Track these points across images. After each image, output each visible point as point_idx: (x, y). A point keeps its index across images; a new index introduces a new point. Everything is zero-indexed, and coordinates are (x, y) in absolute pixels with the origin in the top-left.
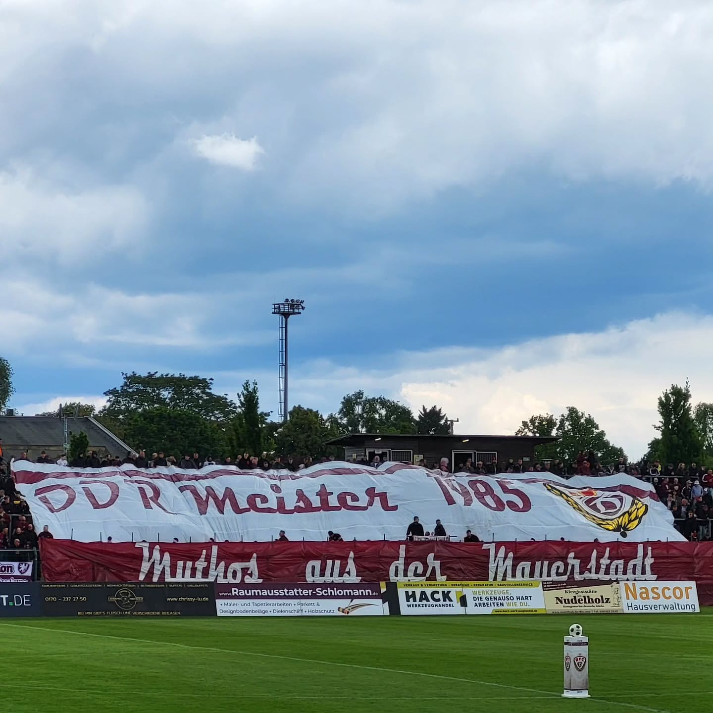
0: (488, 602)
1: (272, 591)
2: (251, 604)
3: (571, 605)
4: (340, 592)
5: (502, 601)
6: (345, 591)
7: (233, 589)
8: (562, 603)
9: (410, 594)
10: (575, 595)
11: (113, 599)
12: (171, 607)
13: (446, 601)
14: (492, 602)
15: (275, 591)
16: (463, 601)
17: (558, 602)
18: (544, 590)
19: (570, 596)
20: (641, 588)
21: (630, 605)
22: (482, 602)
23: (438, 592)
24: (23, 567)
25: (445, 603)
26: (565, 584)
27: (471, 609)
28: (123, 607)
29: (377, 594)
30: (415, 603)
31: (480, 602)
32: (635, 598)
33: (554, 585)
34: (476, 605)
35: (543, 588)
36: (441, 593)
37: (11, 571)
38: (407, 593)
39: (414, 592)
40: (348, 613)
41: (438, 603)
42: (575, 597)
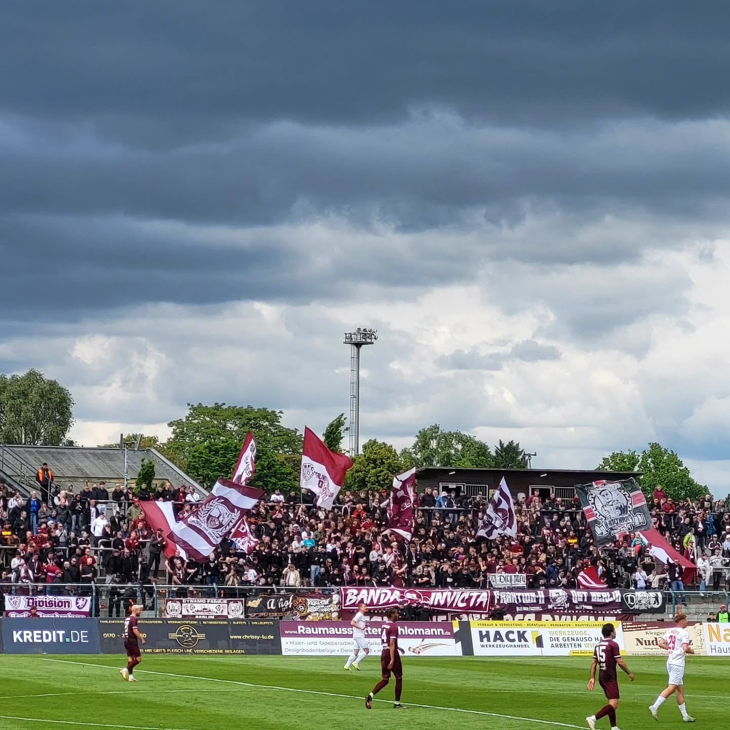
0: (565, 642)
1: (340, 629)
2: (318, 643)
3: (652, 646)
4: (411, 632)
5: (579, 642)
6: (416, 630)
7: (299, 627)
8: (642, 644)
9: (484, 633)
10: (656, 636)
11: (173, 636)
12: (235, 645)
13: (521, 641)
14: (569, 643)
15: (343, 629)
16: (539, 642)
17: (639, 643)
18: (624, 631)
19: (651, 638)
20: (725, 630)
21: (713, 647)
22: (558, 643)
23: (513, 632)
24: (81, 602)
25: (520, 643)
26: (646, 625)
27: (548, 650)
28: (185, 645)
29: (449, 633)
30: (489, 643)
31: (557, 642)
32: (719, 640)
33: (634, 626)
34: (552, 646)
35: (623, 629)
36: (516, 633)
37: (69, 607)
38: (481, 632)
39: (488, 632)
40: (419, 653)
41: (513, 644)
42: (656, 638)
